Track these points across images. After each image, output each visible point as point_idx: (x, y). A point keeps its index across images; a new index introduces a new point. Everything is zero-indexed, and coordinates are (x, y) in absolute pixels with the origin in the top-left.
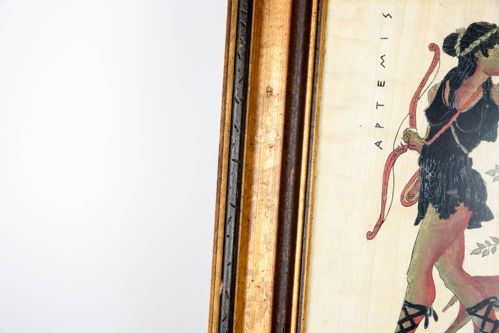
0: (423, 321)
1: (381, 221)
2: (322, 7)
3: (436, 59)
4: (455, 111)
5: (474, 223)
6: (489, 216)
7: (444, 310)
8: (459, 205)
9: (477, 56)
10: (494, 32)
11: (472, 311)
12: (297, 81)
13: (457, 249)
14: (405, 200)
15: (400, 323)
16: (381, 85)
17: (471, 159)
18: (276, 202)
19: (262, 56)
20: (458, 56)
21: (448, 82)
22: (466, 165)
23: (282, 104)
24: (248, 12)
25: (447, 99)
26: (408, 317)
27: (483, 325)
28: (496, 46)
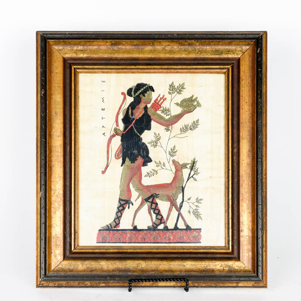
0: (127, 206)
1: (107, 166)
2: (76, 78)
3: (125, 98)
4: (134, 119)
5: (145, 164)
6: (150, 161)
7: (136, 201)
8: (138, 157)
9: (141, 97)
10: (146, 87)
11: (147, 200)
12: (68, 109)
13: (139, 175)
14: (116, 157)
15: (118, 208)
16: (103, 110)
17: (141, 138)
18: (62, 159)
19: (52, 99)
20: (133, 97)
21: (130, 107)
22: (140, 140)
23: (62, 118)
24: (45, 79)
25: (130, 114)
26: (121, 205)
27: (151, 205)
28: (148, 92)
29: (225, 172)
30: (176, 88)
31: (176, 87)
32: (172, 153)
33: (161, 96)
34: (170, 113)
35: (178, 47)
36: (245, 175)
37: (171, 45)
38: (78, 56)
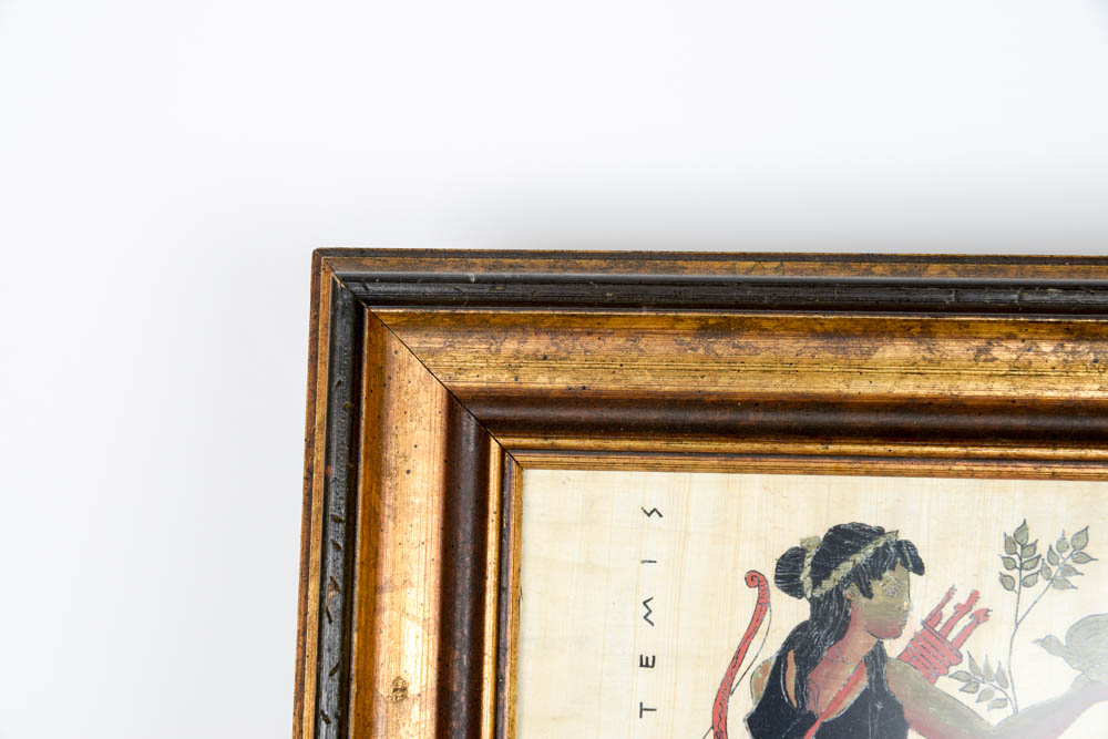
2: (510, 498)
3: (762, 605)
4: (811, 718)
9: (849, 597)
10: (881, 545)
12: (461, 663)
16: (646, 663)
19: (382, 610)
20: (809, 596)
21: (791, 654)
23: (429, 718)
25: (792, 693)
28: (887, 574)
30: (1045, 556)
31: (1042, 550)
33: (961, 598)
34: (1009, 691)
35: (1062, 346)
37: (1023, 336)
38: (524, 386)
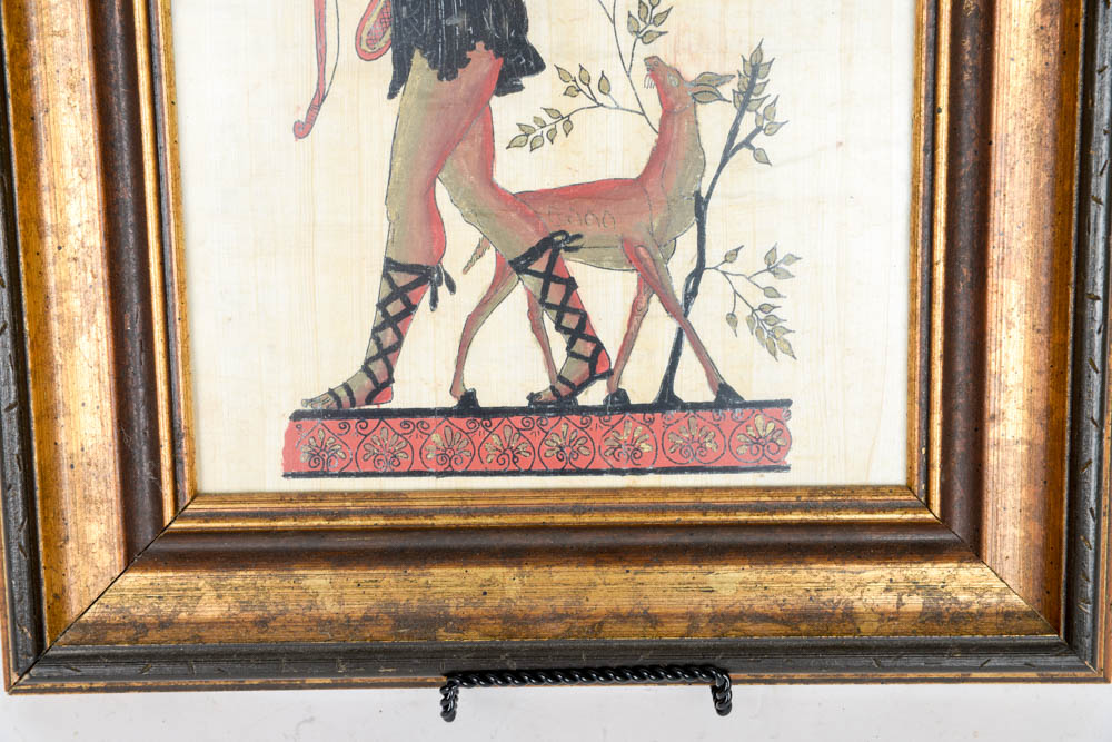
0: (427, 297)
5: (507, 83)
6: (535, 65)
7: (466, 269)
8: (474, 48)
11: (520, 265)
13: (479, 140)
14: (364, 47)
15: (382, 306)
18: (87, 72)
26: (397, 293)
27: (545, 290)
29: (915, 122)
32: (642, 25)
36: (1020, 133)
